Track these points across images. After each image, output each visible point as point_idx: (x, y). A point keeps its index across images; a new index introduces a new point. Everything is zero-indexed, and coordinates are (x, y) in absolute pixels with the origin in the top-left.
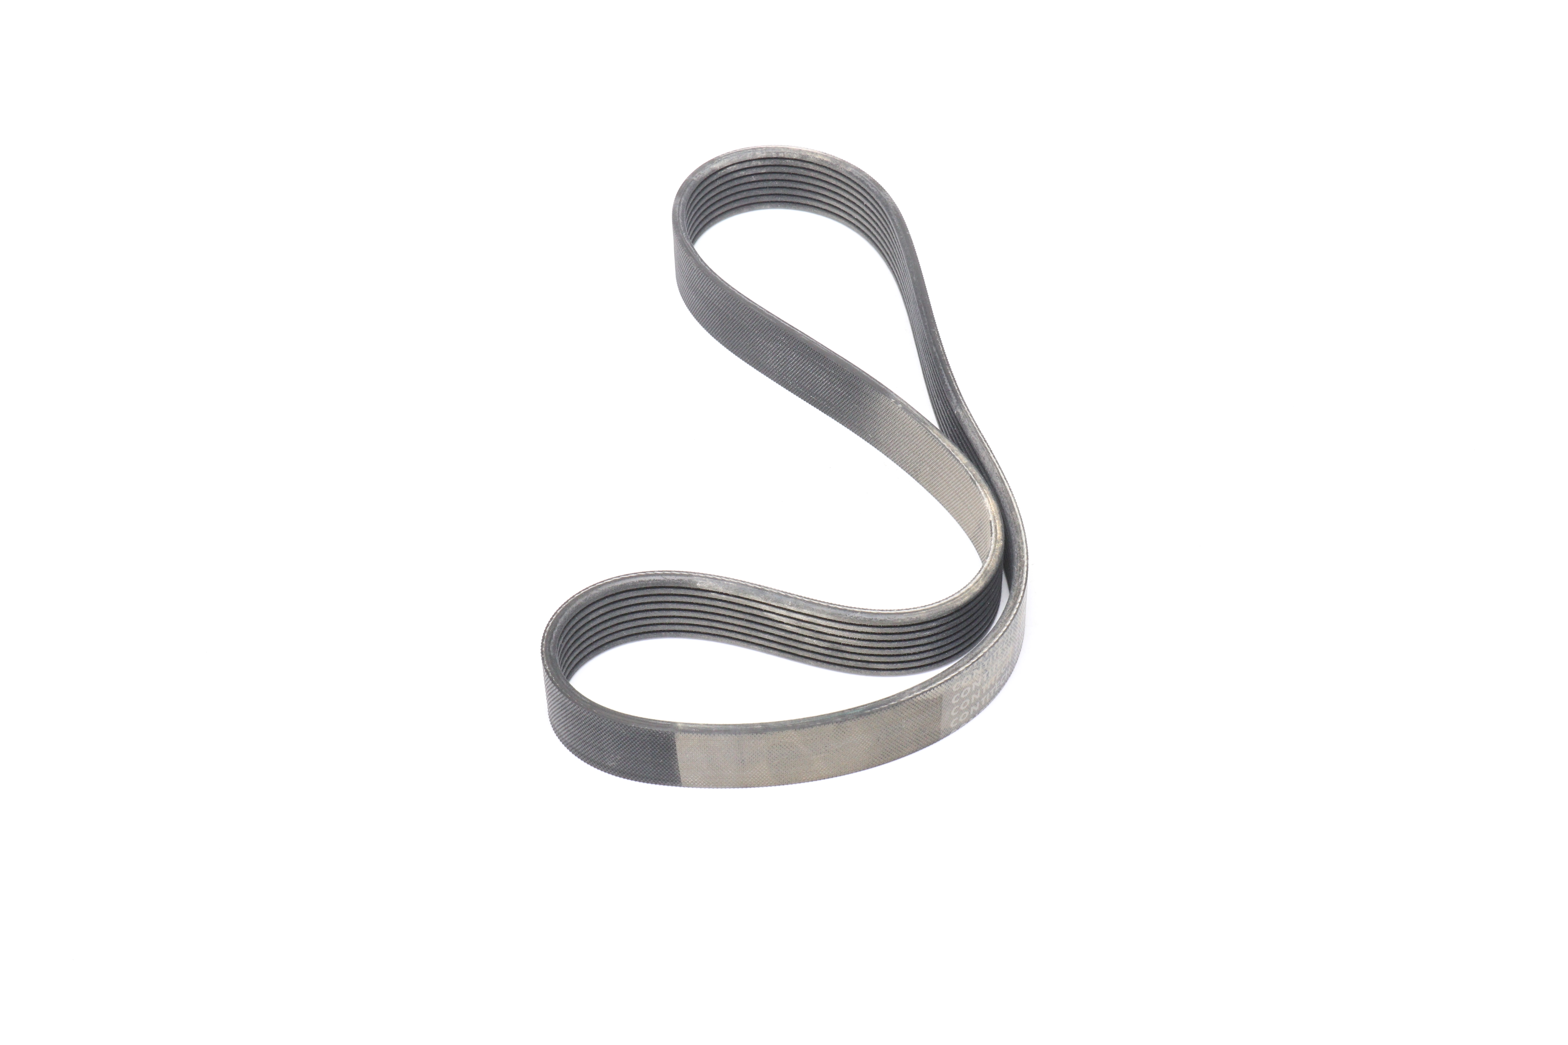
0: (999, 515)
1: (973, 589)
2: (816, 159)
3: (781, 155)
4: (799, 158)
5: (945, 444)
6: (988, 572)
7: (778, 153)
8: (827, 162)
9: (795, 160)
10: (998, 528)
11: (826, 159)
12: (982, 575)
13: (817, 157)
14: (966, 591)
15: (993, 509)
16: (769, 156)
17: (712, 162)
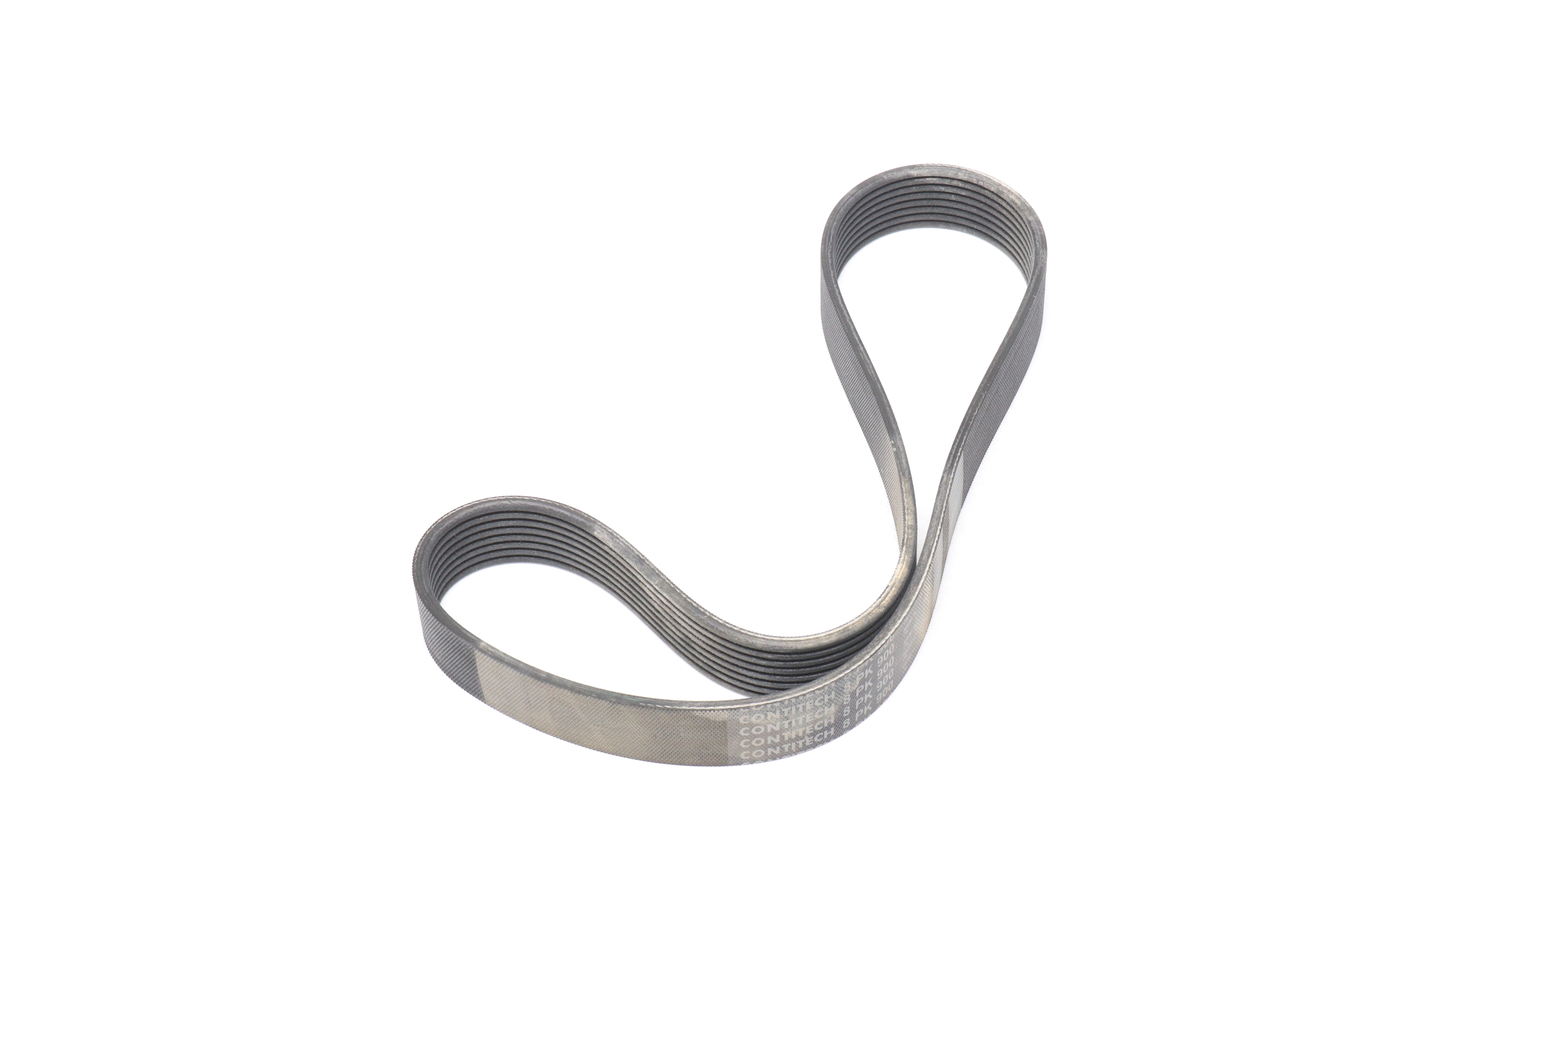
0: (901, 584)
1: (822, 640)
2: (1009, 198)
3: (981, 183)
4: (995, 192)
5: (905, 500)
6: (849, 630)
7: (978, 180)
8: (1016, 204)
9: (993, 192)
10: (889, 595)
11: (1017, 201)
12: (840, 631)
13: (1011, 197)
14: (814, 639)
15: (899, 577)
16: (970, 180)
17: (912, 167)
